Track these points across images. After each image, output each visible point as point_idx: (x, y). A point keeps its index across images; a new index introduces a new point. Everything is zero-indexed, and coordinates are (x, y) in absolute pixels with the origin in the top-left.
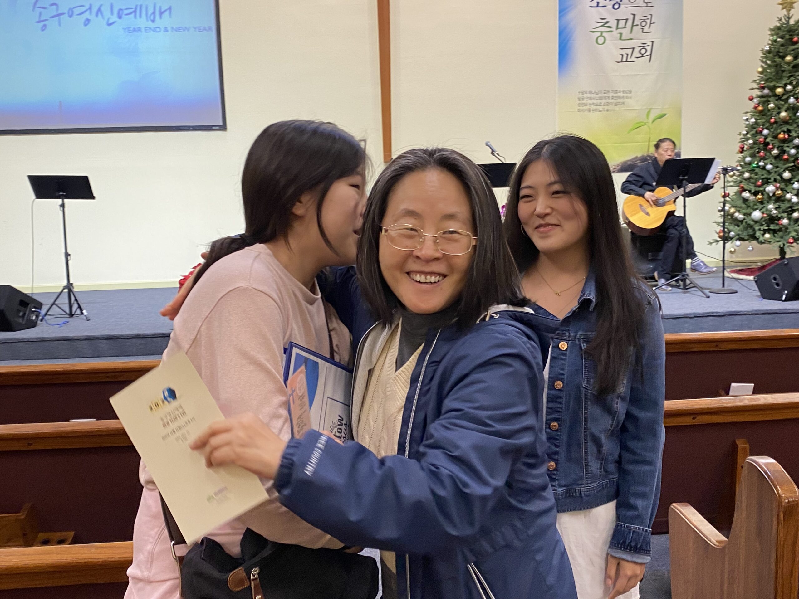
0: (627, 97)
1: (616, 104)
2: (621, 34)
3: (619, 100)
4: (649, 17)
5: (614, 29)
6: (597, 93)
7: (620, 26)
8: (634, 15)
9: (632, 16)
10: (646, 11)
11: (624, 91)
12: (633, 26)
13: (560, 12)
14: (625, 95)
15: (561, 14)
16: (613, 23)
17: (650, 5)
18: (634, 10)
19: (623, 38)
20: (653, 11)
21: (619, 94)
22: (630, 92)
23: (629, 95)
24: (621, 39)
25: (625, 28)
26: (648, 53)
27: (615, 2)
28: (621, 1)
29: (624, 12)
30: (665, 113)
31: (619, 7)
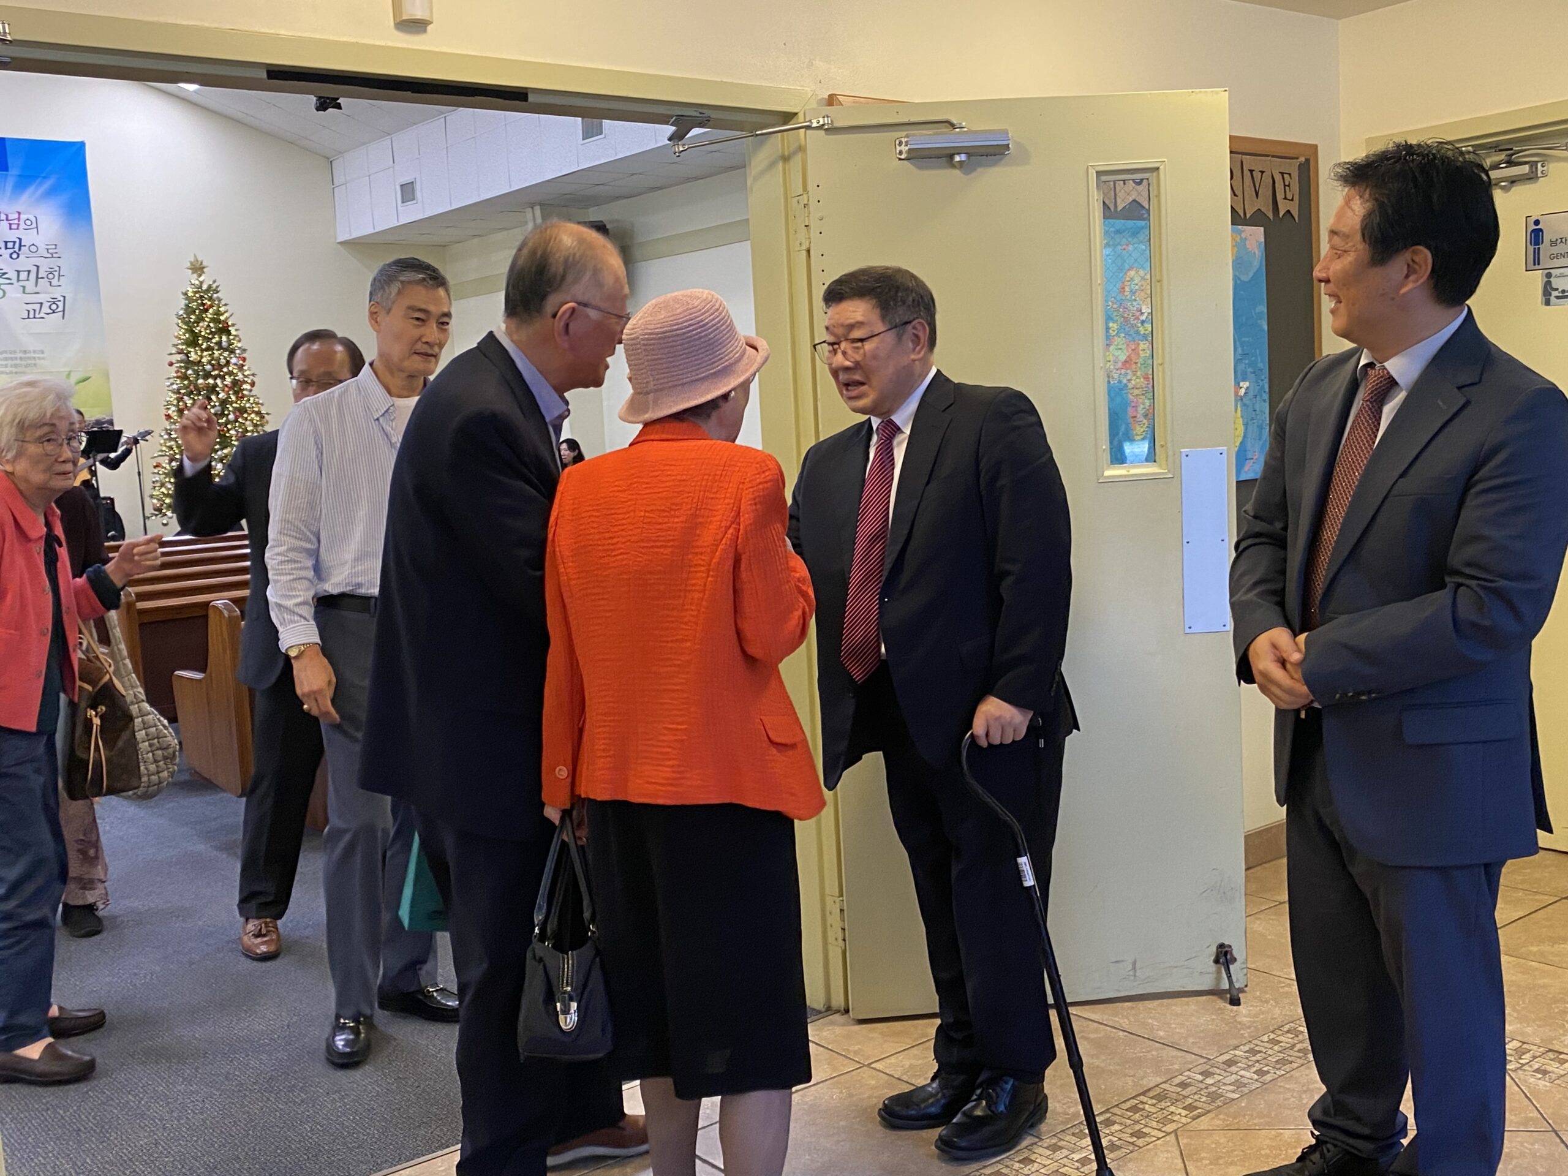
0: (39, 358)
1: (26, 366)
2: (24, 287)
3: (30, 362)
4: (57, 269)
5: (14, 280)
7: (21, 278)
8: (38, 267)
9: (35, 268)
10: (53, 263)
11: (34, 352)
12: (37, 278)
14: (36, 355)
16: (12, 275)
17: (55, 255)
18: (38, 261)
19: (27, 291)
20: (60, 262)
21: (28, 355)
22: (43, 352)
23: (42, 356)
24: (24, 292)
25: (28, 280)
26: (61, 308)
27: (12, 251)
28: (20, 250)
29: (25, 262)
30: (88, 375)
31: (18, 257)
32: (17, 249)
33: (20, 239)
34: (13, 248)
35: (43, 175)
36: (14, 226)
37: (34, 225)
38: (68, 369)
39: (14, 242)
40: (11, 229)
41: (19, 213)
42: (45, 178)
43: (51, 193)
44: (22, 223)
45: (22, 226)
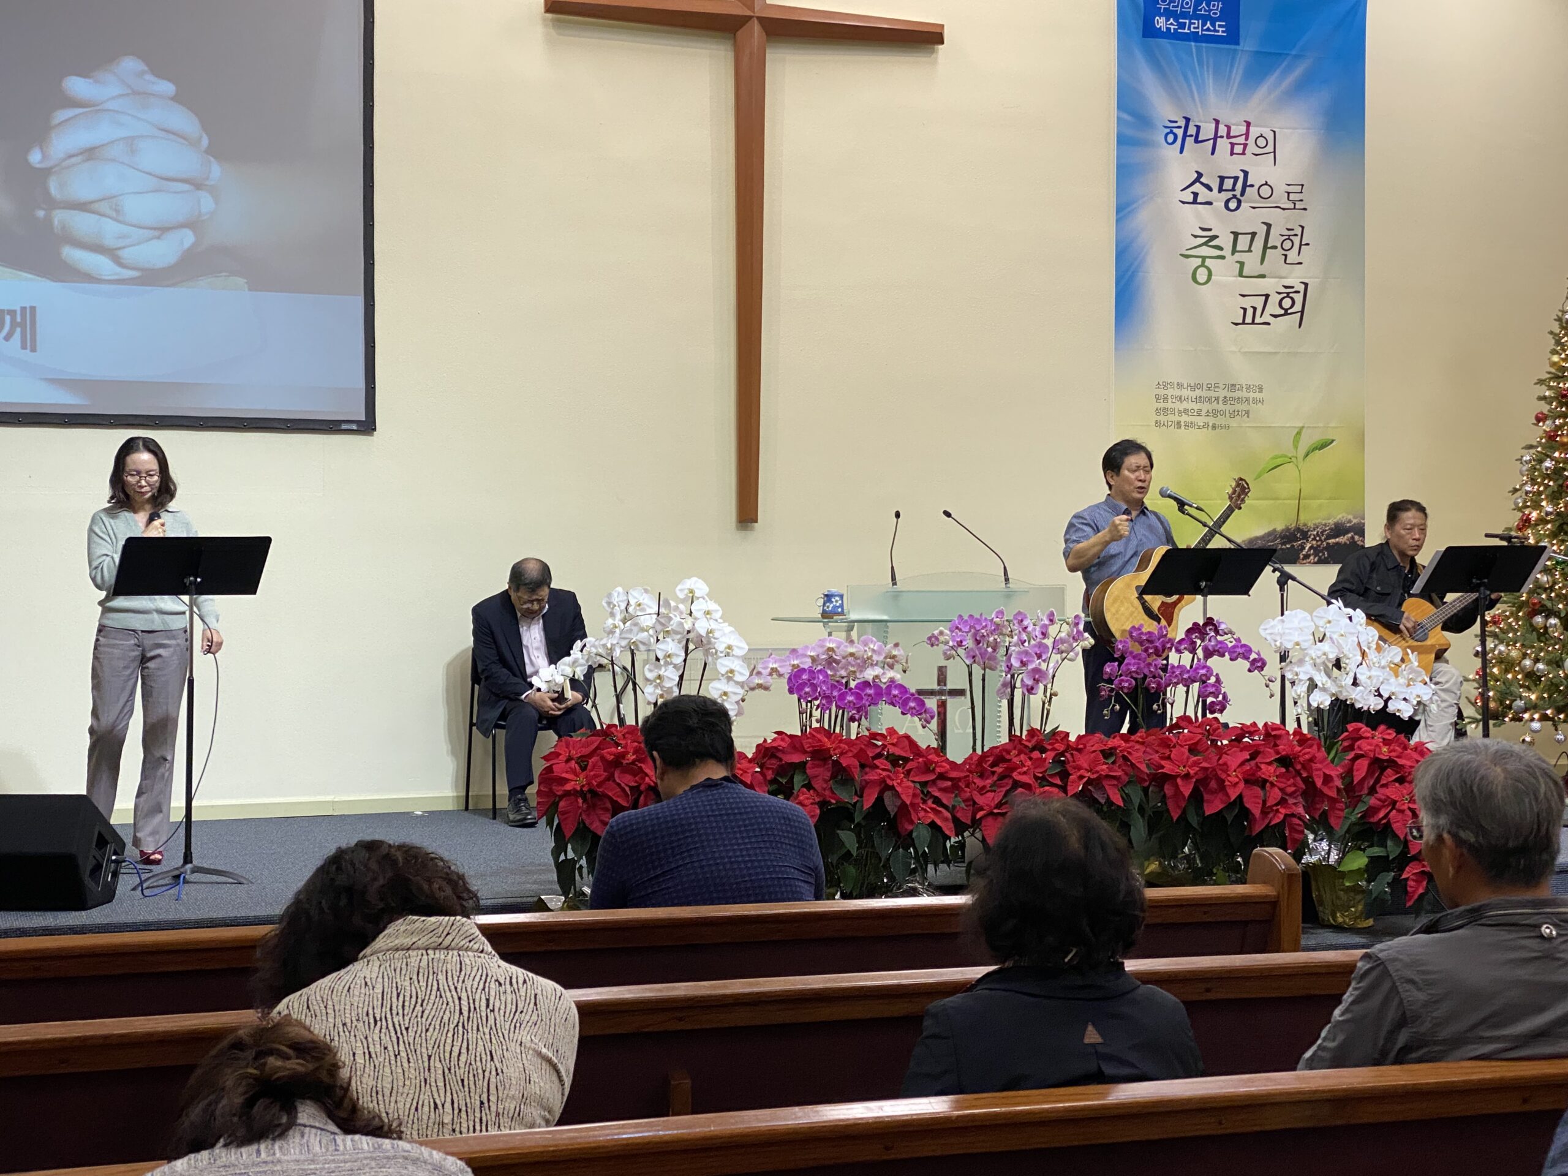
0: (1255, 401)
1: (1232, 415)
2: (1242, 264)
3: (1238, 407)
4: (1298, 231)
5: (1227, 252)
6: (1193, 388)
7: (1238, 248)
8: (1269, 226)
9: (1265, 227)
10: (1293, 219)
11: (1248, 388)
12: (1265, 247)
13: (1119, 210)
14: (1251, 395)
15: (1121, 214)
16: (1226, 241)
17: (1298, 205)
19: (1244, 274)
20: (1307, 219)
21: (1238, 394)
22: (1261, 391)
23: (1257, 395)
24: (1241, 275)
25: (1250, 251)
26: (1298, 307)
27: (1230, 194)
28: (1243, 193)
29: (1248, 218)
30: (1332, 438)
31: (1238, 208)
32: (1238, 193)
33: (1246, 173)
34: (1233, 189)
35: (1294, 52)
36: (1238, 149)
37: (1270, 148)
38: (1301, 425)
39: (1236, 179)
40: (1232, 153)
41: (1248, 124)
42: (1298, 57)
43: (1301, 87)
44: (1251, 141)
45: (1252, 148)
